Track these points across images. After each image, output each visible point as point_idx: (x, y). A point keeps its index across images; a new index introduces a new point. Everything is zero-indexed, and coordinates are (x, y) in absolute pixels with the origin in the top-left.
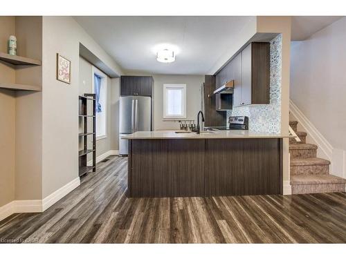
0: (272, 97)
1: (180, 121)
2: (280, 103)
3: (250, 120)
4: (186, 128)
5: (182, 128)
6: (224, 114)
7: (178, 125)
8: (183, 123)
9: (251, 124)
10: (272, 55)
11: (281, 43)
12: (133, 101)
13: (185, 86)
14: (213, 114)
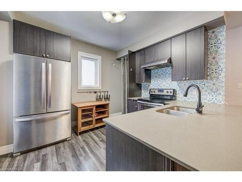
3: (178, 92)
5: (97, 100)
6: (139, 86)
7: (94, 96)
8: (99, 94)
9: (179, 96)
12: (44, 65)
13: (99, 58)
14: (133, 86)
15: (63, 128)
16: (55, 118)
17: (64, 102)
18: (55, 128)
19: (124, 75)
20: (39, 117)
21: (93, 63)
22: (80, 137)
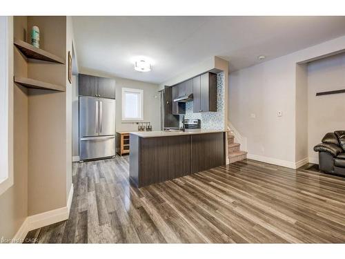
0: (219, 108)
1: (138, 123)
2: (224, 111)
3: (202, 122)
4: (143, 130)
5: (139, 130)
6: (177, 117)
7: (136, 127)
8: (141, 125)
9: (202, 124)
10: (219, 82)
11: (224, 77)
12: (97, 102)
13: (142, 91)
14: (171, 117)
15: (109, 148)
16: (103, 140)
17: (111, 129)
18: (104, 148)
19: (161, 108)
20: (92, 138)
21: (136, 96)
22: (122, 157)
